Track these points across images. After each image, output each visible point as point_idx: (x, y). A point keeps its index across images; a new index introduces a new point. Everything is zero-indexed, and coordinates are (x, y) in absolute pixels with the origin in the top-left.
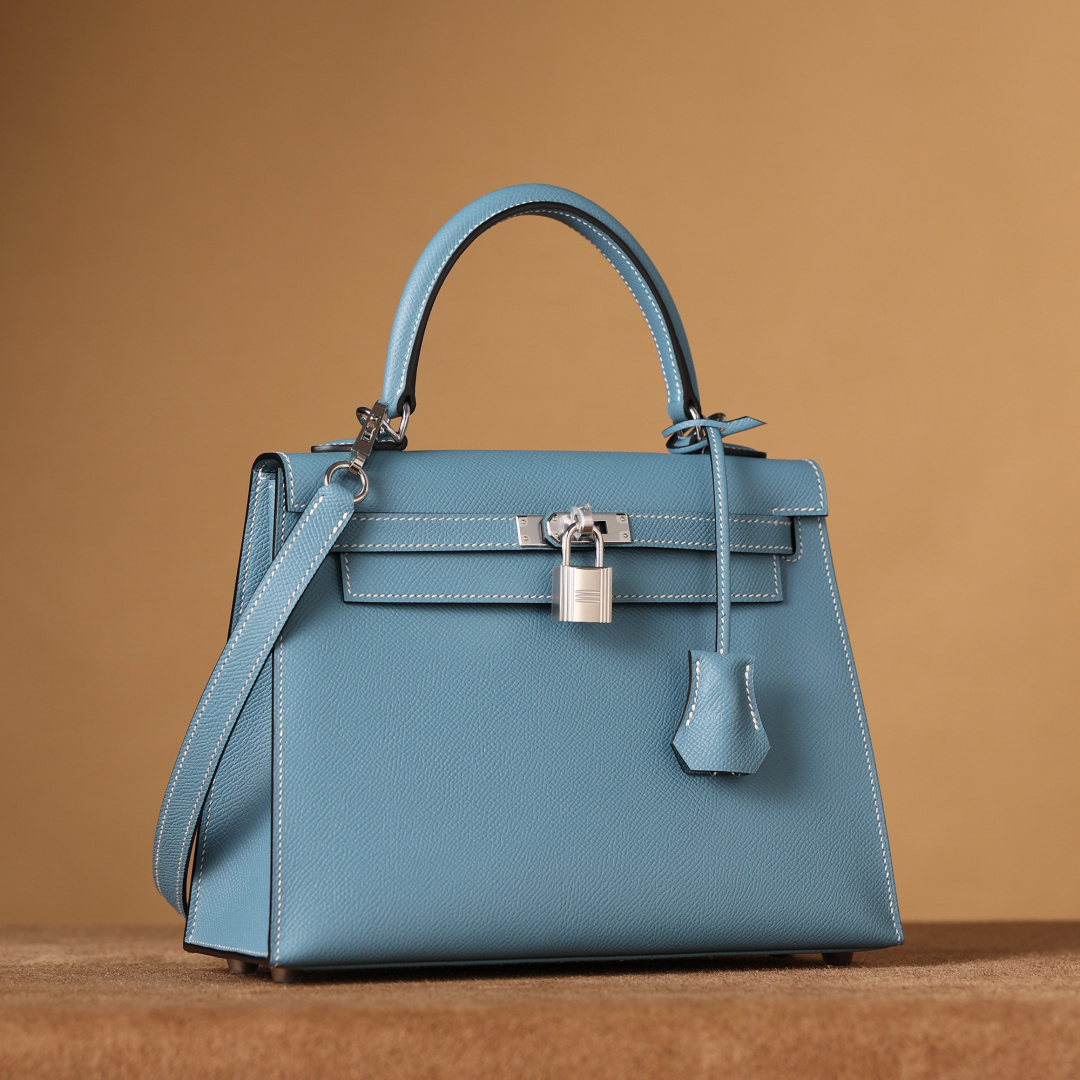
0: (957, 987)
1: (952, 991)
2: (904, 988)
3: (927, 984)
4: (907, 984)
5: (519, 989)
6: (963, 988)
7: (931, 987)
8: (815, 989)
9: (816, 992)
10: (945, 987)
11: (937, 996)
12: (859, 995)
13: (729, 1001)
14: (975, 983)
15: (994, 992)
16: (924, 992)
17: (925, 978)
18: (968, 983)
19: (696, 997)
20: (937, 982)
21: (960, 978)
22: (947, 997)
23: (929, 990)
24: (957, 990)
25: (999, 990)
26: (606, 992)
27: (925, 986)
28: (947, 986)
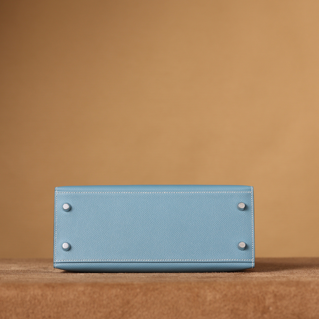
0: (283, 277)
1: (281, 278)
2: (267, 277)
3: (274, 276)
4: (267, 276)
5: (153, 277)
6: (284, 277)
7: (275, 277)
8: (241, 277)
9: (241, 278)
10: (279, 277)
11: (277, 280)
12: (254, 279)
13: (215, 281)
14: (288, 276)
15: (293, 278)
16: (273, 278)
17: (273, 274)
18: (286, 276)
19: (206, 280)
20: (276, 275)
21: (283, 274)
22: (280, 280)
23: (274, 278)
24: (283, 278)
25: (295, 278)
26: (179, 278)
27: (273, 276)
28: (280, 276)
